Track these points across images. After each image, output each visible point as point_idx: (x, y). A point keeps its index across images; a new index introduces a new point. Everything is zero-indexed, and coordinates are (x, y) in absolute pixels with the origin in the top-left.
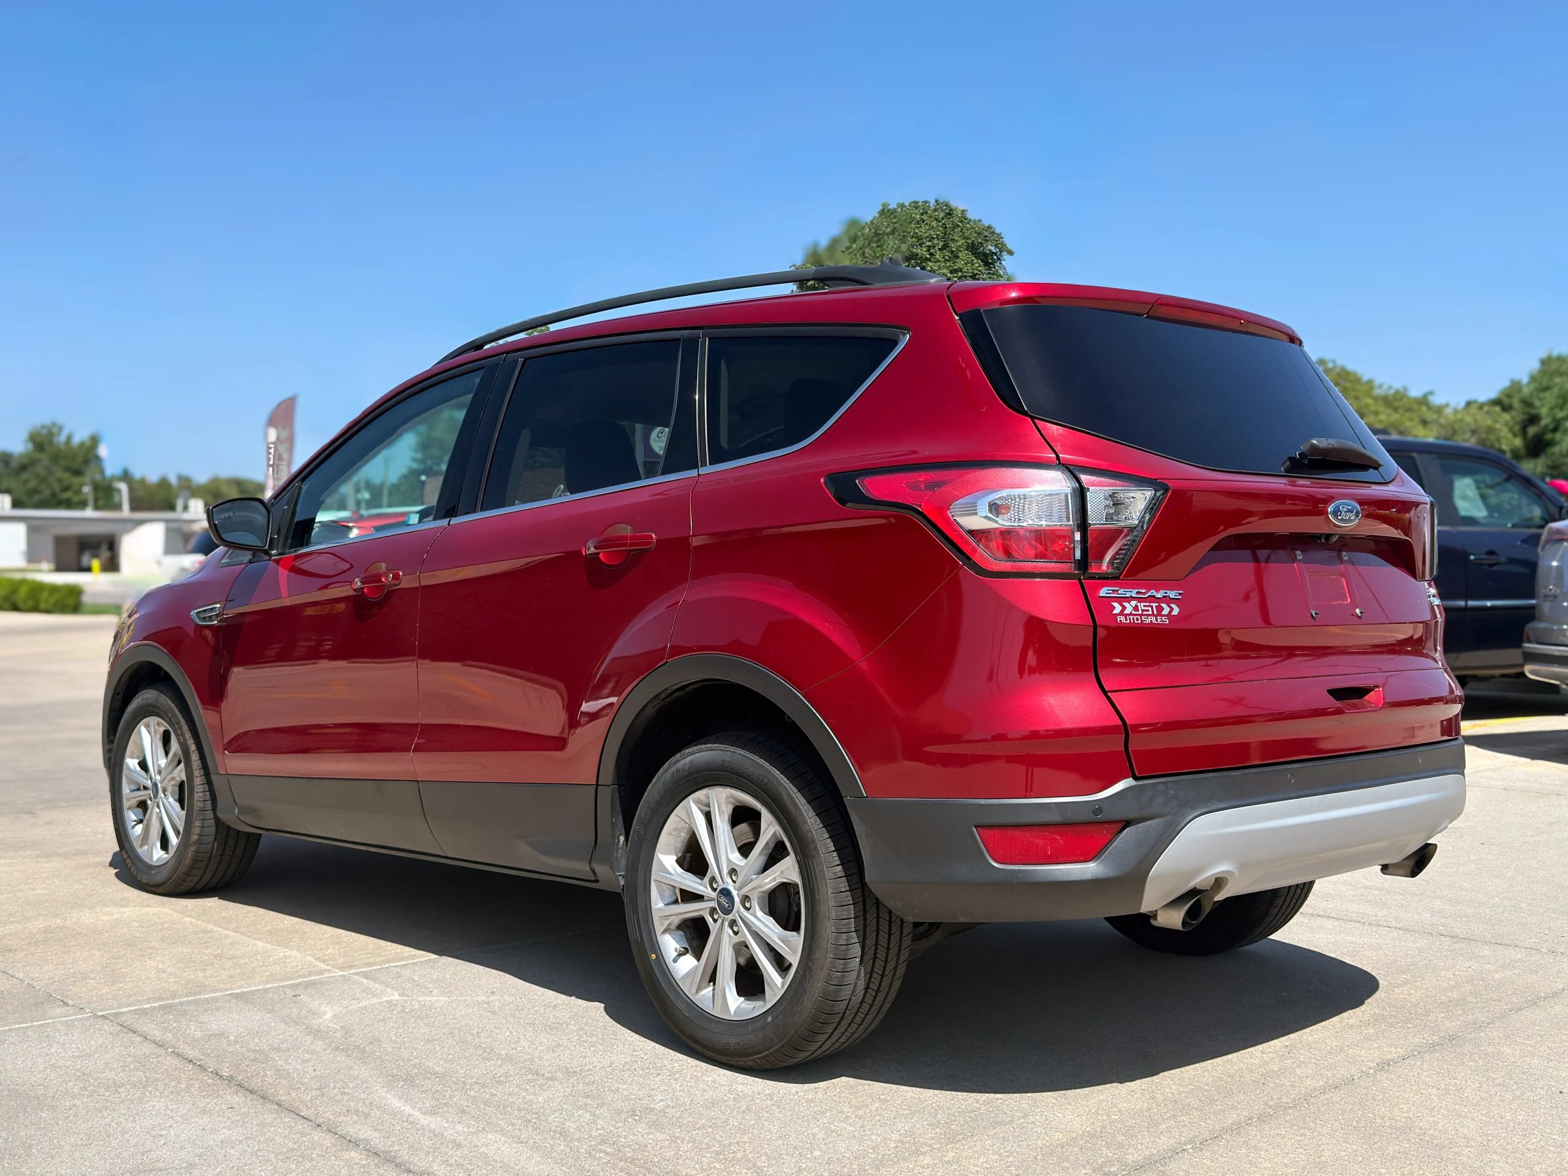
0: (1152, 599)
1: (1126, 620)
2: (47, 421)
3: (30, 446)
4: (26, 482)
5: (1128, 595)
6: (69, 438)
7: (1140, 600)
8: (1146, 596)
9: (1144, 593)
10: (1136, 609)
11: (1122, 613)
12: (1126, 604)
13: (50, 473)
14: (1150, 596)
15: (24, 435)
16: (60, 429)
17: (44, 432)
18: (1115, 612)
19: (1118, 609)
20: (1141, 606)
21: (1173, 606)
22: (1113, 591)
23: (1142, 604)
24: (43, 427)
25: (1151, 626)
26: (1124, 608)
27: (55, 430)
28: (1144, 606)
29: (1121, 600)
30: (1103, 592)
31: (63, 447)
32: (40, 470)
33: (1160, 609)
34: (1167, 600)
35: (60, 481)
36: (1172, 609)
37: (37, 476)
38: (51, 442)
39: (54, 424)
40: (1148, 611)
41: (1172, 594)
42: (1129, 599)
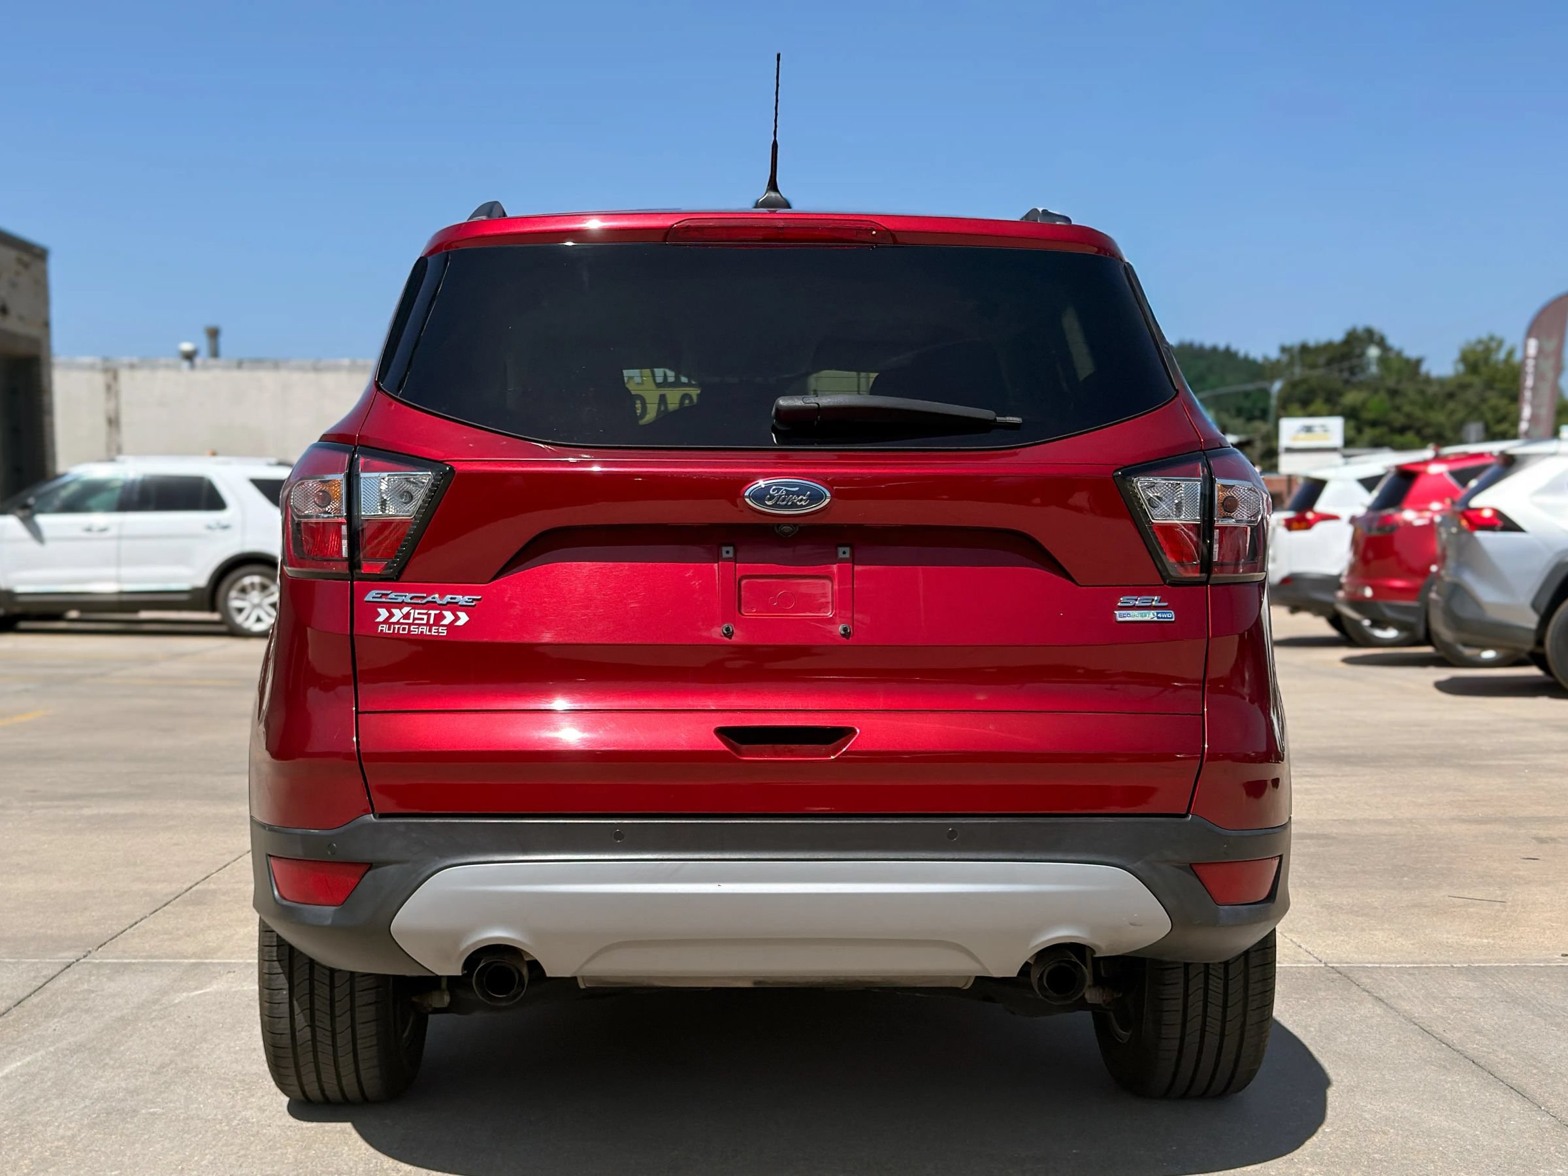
0: (432, 605)
1: (389, 629)
2: (1484, 336)
3: (1461, 368)
4: (1452, 413)
5: (400, 600)
6: (1511, 353)
7: (415, 606)
8: (424, 601)
9: (424, 598)
10: (407, 616)
11: (386, 621)
12: (394, 611)
13: (1484, 400)
14: (428, 602)
15: (1455, 355)
16: (1500, 343)
17: (1480, 348)
18: (380, 619)
19: (383, 613)
20: (415, 613)
21: (460, 614)
22: (383, 594)
23: (417, 611)
24: (1480, 342)
25: (421, 638)
26: (391, 615)
27: (1494, 345)
28: (419, 614)
29: (389, 606)
30: (369, 597)
31: (1501, 366)
32: (1471, 396)
33: (440, 617)
34: (454, 607)
35: (1495, 409)
36: (457, 618)
37: (1467, 404)
38: (1486, 360)
39: (1492, 338)
40: (423, 619)
41: (461, 599)
42: (400, 605)
